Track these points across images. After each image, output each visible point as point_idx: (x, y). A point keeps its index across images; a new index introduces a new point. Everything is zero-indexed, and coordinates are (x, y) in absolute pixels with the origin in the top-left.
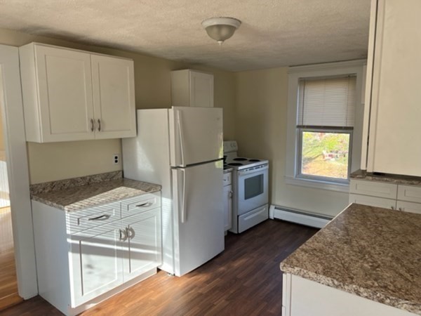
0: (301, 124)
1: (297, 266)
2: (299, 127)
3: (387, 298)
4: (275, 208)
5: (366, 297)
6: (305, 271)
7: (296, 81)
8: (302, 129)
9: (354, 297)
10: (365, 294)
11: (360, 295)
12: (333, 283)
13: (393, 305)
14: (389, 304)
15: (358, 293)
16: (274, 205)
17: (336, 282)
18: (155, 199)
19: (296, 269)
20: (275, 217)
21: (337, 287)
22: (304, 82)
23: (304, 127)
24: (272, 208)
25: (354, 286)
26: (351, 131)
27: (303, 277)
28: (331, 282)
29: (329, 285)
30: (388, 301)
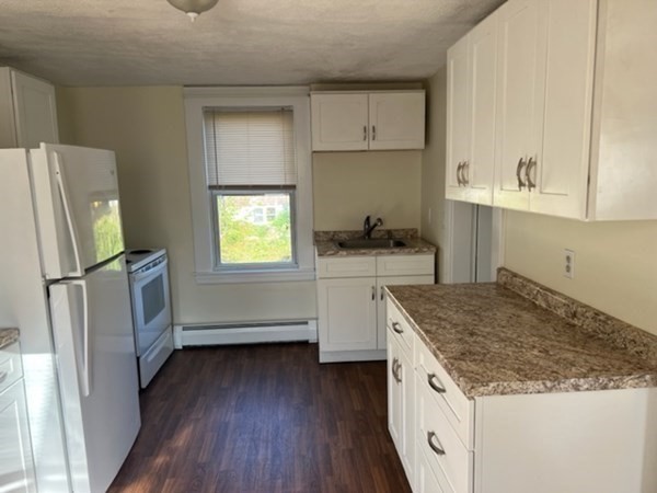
0: (214, 183)
1: (491, 381)
2: (211, 187)
3: (610, 380)
4: (184, 329)
5: (587, 389)
6: (505, 384)
7: (200, 113)
8: (215, 192)
9: (574, 395)
10: (586, 386)
11: (579, 390)
12: (546, 387)
13: (618, 387)
14: (613, 388)
15: (577, 388)
16: (180, 325)
17: (549, 384)
18: (11, 361)
19: (492, 385)
20: (186, 344)
21: (550, 390)
22: (213, 113)
23: (220, 187)
24: (178, 329)
25: (572, 380)
26: (291, 191)
27: (503, 393)
28: (542, 386)
29: (539, 392)
30: (612, 384)
